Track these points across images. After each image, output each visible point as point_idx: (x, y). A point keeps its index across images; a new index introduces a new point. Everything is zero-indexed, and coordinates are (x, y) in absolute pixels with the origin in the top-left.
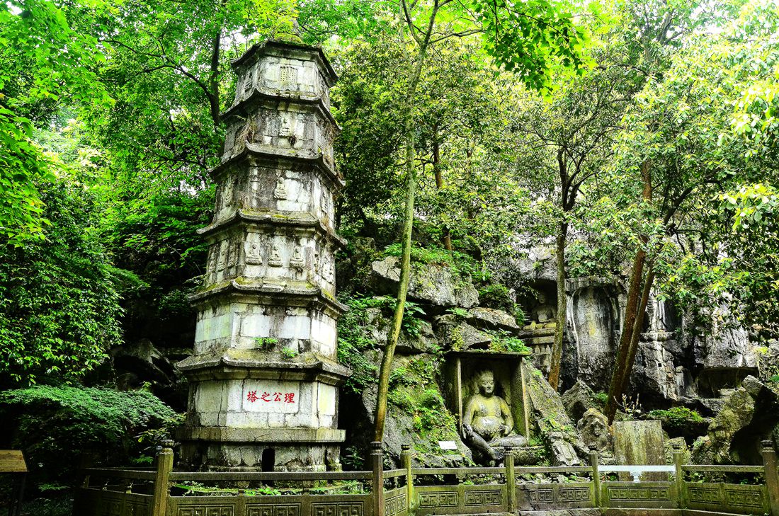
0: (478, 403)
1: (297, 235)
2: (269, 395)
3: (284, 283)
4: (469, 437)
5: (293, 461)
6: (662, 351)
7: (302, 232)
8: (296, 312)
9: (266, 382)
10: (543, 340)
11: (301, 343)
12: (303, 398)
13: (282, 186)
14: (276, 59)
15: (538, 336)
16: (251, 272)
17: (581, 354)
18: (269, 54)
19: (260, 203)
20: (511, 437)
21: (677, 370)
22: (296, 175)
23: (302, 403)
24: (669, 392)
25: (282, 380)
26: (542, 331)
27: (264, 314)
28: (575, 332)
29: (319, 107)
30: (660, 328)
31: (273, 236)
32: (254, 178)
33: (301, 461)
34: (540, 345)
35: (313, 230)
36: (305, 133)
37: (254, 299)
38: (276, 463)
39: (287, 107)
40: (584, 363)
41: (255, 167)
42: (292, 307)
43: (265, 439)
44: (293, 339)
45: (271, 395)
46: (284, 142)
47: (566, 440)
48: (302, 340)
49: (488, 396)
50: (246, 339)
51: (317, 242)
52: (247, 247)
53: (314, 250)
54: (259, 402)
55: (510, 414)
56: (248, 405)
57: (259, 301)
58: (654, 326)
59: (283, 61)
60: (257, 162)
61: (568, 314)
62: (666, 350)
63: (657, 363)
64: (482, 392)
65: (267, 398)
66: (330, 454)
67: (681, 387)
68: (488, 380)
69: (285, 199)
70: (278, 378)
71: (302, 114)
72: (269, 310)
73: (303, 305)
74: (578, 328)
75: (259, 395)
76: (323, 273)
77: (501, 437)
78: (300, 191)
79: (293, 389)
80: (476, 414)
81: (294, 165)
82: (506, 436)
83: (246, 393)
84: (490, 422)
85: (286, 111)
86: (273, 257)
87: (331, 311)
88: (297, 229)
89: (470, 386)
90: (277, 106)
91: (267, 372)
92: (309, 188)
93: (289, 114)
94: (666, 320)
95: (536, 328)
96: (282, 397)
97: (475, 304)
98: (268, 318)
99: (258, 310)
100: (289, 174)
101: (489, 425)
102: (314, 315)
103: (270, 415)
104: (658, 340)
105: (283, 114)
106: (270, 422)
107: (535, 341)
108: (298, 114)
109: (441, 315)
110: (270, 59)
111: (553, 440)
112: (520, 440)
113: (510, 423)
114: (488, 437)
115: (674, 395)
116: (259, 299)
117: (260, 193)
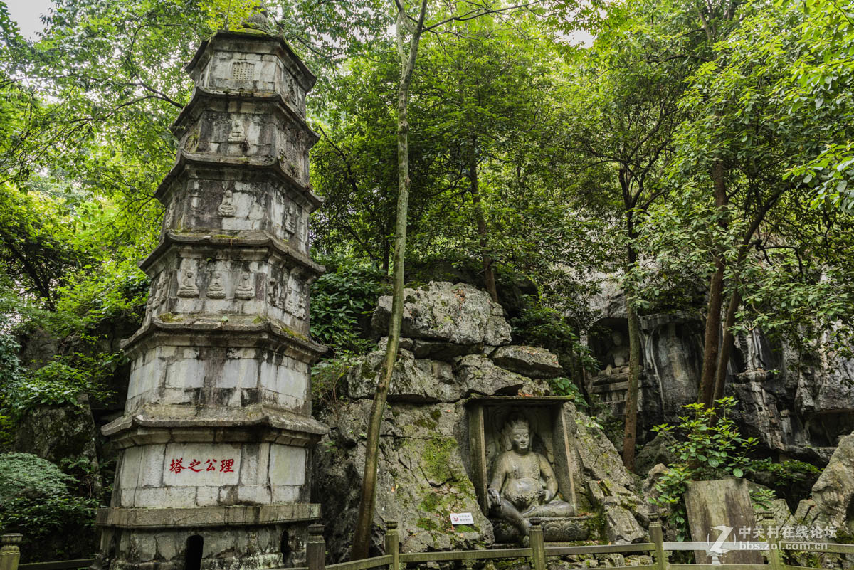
0: (510, 462)
1: (245, 259)
2: (199, 463)
3: (225, 318)
4: (496, 506)
5: (228, 551)
6: (761, 393)
7: (251, 254)
8: (240, 354)
9: (197, 446)
10: (621, 385)
11: (245, 393)
12: (245, 465)
13: (229, 200)
14: (227, 55)
15: (614, 381)
16: (185, 306)
17: (666, 400)
18: (220, 48)
19: (199, 222)
20: (552, 504)
21: (782, 415)
22: (248, 187)
23: (244, 471)
24: (776, 440)
25: (217, 443)
26: (619, 376)
27: (198, 358)
28: (657, 375)
29: (278, 106)
30: (757, 366)
31: (214, 261)
32: (194, 193)
33: (239, 551)
34: (617, 391)
35: (265, 251)
36: (261, 137)
37: (183, 340)
38: (204, 555)
39: (239, 108)
40: (669, 409)
41: (196, 180)
42: (235, 348)
43: (191, 522)
44: (235, 389)
45: (202, 463)
46: (234, 149)
47: (625, 506)
48: (247, 390)
49: (524, 453)
50: (172, 391)
51: (273, 267)
52: (180, 277)
53: (269, 277)
54: (186, 473)
55: (553, 474)
56: (171, 478)
57: (191, 341)
58: (750, 364)
59: (237, 56)
60: (198, 173)
61: (648, 356)
62: (766, 391)
63: (757, 407)
64: (515, 447)
65: (197, 467)
66: (293, 537)
67: (789, 434)
68: (521, 433)
69: (232, 216)
70: (212, 440)
71: (258, 115)
72: (205, 353)
73: (250, 345)
74: (661, 371)
75: (186, 464)
76: (287, 305)
77: (541, 504)
78: (252, 207)
79: (233, 454)
80: (507, 476)
81: (245, 175)
82: (547, 503)
83: (169, 462)
84: (524, 486)
85: (238, 113)
86: (212, 286)
87: (295, 352)
88: (245, 251)
89: (500, 441)
90: (227, 107)
91: (195, 433)
92: (263, 202)
93: (242, 117)
94: (763, 357)
95: (612, 373)
96: (218, 465)
97: (505, 340)
98: (203, 363)
99: (190, 353)
100: (238, 186)
101: (524, 491)
102: (266, 357)
103: (199, 490)
104: (756, 380)
105: (234, 117)
106: (199, 499)
107: (612, 387)
108: (253, 115)
109: (463, 356)
110: (221, 55)
111: (607, 507)
112: (562, 508)
113: (553, 487)
114: (522, 505)
115: (781, 444)
116: (191, 340)
117: (201, 210)
